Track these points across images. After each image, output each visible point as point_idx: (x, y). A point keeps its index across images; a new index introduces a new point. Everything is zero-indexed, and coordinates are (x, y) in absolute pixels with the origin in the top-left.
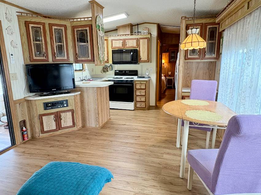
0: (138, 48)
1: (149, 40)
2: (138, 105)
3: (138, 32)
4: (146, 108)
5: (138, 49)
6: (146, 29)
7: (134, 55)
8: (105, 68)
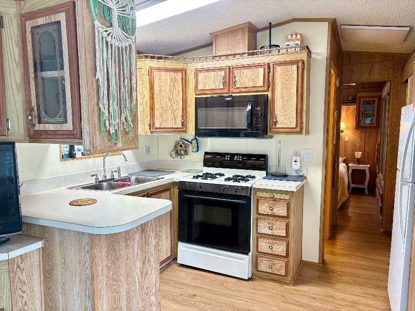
0: (268, 90)
1: (304, 68)
2: (264, 266)
3: (271, 46)
4: (290, 278)
5: (269, 94)
6: (294, 36)
7: (257, 111)
8: (181, 146)
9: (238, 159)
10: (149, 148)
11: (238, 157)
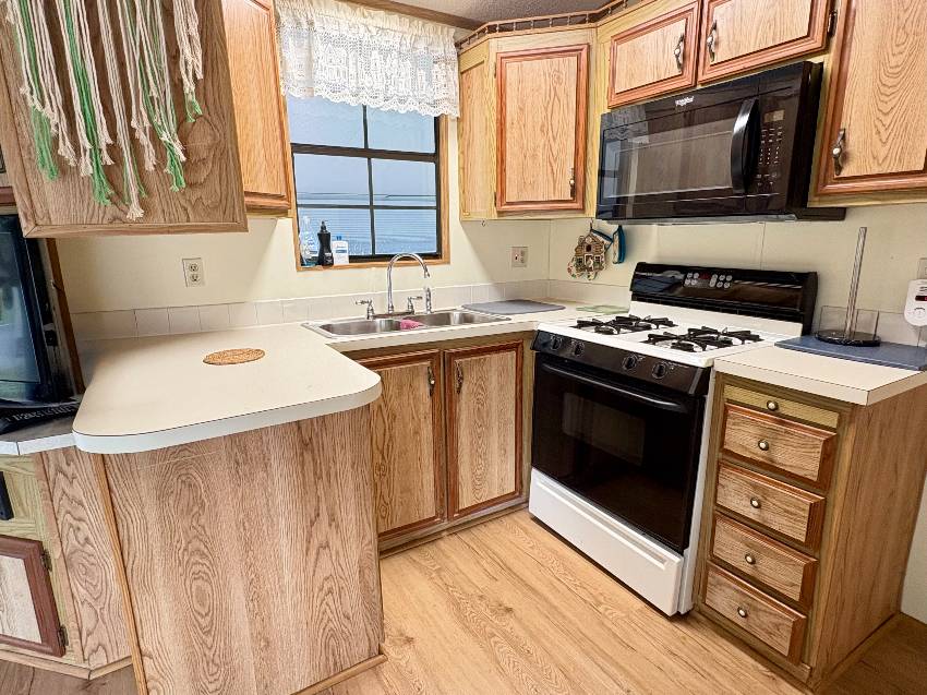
0: (825, 49)
7: (771, 124)
8: (589, 249)
9: (720, 285)
10: (523, 253)
11: (722, 278)
